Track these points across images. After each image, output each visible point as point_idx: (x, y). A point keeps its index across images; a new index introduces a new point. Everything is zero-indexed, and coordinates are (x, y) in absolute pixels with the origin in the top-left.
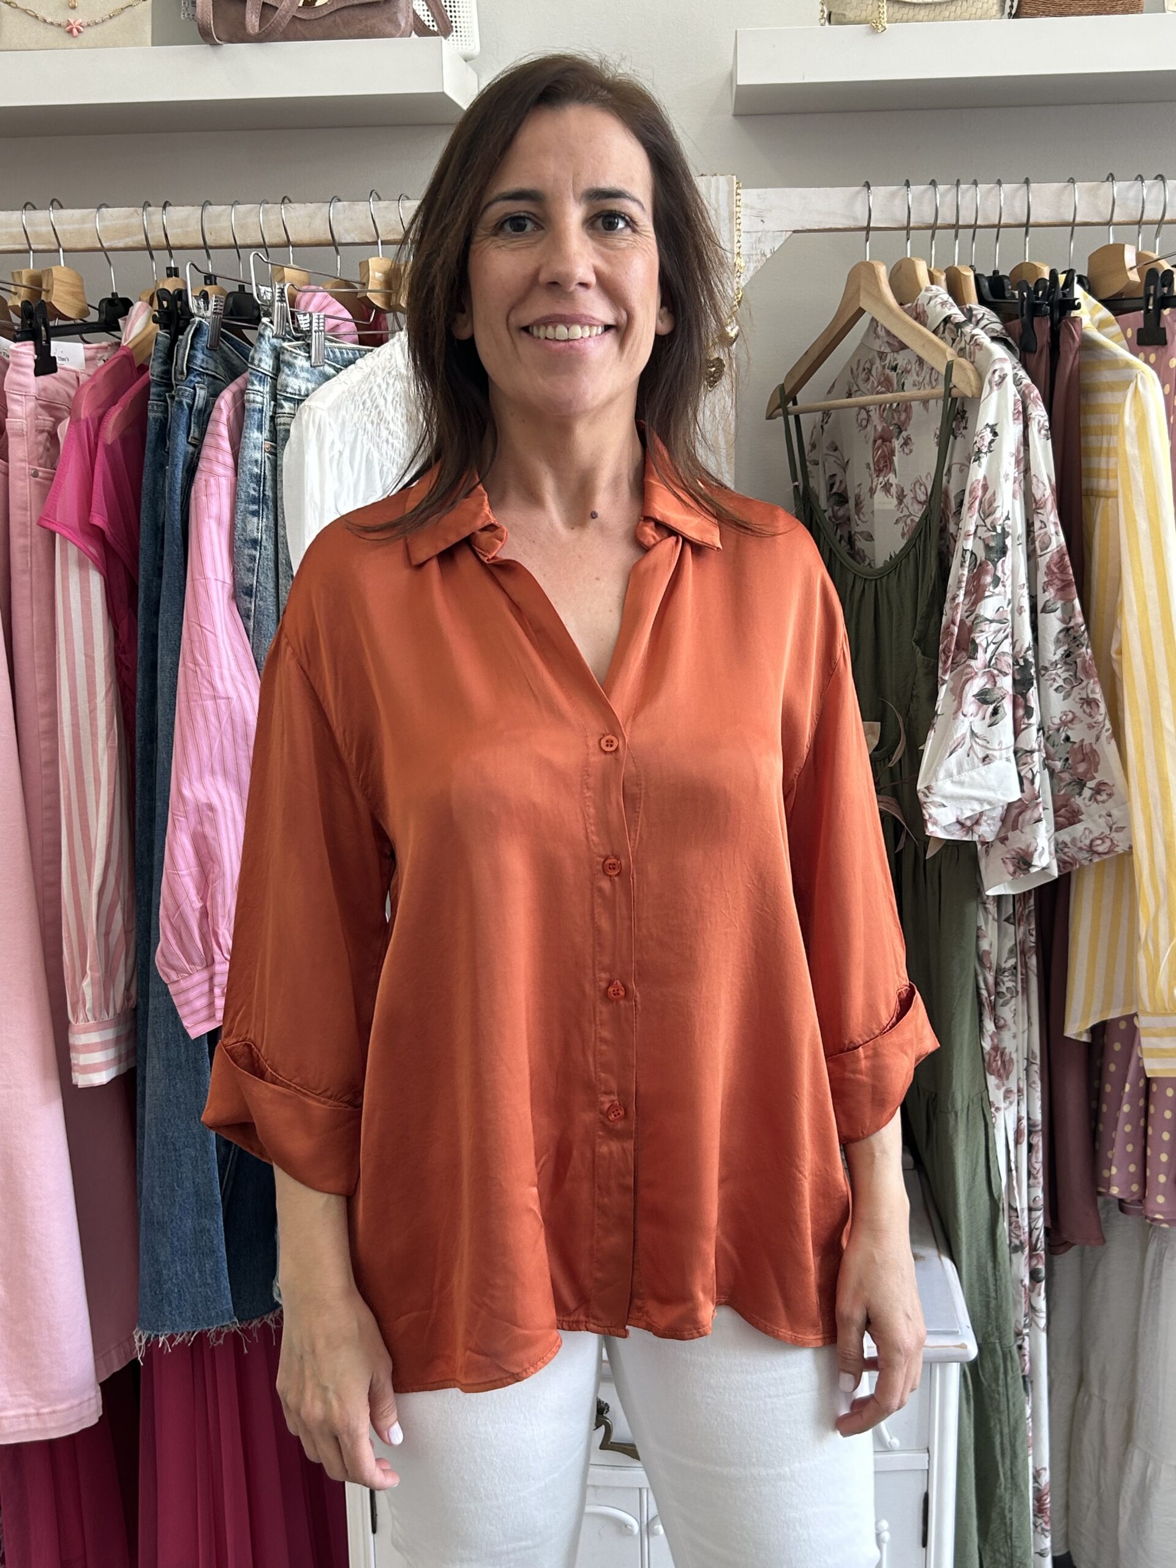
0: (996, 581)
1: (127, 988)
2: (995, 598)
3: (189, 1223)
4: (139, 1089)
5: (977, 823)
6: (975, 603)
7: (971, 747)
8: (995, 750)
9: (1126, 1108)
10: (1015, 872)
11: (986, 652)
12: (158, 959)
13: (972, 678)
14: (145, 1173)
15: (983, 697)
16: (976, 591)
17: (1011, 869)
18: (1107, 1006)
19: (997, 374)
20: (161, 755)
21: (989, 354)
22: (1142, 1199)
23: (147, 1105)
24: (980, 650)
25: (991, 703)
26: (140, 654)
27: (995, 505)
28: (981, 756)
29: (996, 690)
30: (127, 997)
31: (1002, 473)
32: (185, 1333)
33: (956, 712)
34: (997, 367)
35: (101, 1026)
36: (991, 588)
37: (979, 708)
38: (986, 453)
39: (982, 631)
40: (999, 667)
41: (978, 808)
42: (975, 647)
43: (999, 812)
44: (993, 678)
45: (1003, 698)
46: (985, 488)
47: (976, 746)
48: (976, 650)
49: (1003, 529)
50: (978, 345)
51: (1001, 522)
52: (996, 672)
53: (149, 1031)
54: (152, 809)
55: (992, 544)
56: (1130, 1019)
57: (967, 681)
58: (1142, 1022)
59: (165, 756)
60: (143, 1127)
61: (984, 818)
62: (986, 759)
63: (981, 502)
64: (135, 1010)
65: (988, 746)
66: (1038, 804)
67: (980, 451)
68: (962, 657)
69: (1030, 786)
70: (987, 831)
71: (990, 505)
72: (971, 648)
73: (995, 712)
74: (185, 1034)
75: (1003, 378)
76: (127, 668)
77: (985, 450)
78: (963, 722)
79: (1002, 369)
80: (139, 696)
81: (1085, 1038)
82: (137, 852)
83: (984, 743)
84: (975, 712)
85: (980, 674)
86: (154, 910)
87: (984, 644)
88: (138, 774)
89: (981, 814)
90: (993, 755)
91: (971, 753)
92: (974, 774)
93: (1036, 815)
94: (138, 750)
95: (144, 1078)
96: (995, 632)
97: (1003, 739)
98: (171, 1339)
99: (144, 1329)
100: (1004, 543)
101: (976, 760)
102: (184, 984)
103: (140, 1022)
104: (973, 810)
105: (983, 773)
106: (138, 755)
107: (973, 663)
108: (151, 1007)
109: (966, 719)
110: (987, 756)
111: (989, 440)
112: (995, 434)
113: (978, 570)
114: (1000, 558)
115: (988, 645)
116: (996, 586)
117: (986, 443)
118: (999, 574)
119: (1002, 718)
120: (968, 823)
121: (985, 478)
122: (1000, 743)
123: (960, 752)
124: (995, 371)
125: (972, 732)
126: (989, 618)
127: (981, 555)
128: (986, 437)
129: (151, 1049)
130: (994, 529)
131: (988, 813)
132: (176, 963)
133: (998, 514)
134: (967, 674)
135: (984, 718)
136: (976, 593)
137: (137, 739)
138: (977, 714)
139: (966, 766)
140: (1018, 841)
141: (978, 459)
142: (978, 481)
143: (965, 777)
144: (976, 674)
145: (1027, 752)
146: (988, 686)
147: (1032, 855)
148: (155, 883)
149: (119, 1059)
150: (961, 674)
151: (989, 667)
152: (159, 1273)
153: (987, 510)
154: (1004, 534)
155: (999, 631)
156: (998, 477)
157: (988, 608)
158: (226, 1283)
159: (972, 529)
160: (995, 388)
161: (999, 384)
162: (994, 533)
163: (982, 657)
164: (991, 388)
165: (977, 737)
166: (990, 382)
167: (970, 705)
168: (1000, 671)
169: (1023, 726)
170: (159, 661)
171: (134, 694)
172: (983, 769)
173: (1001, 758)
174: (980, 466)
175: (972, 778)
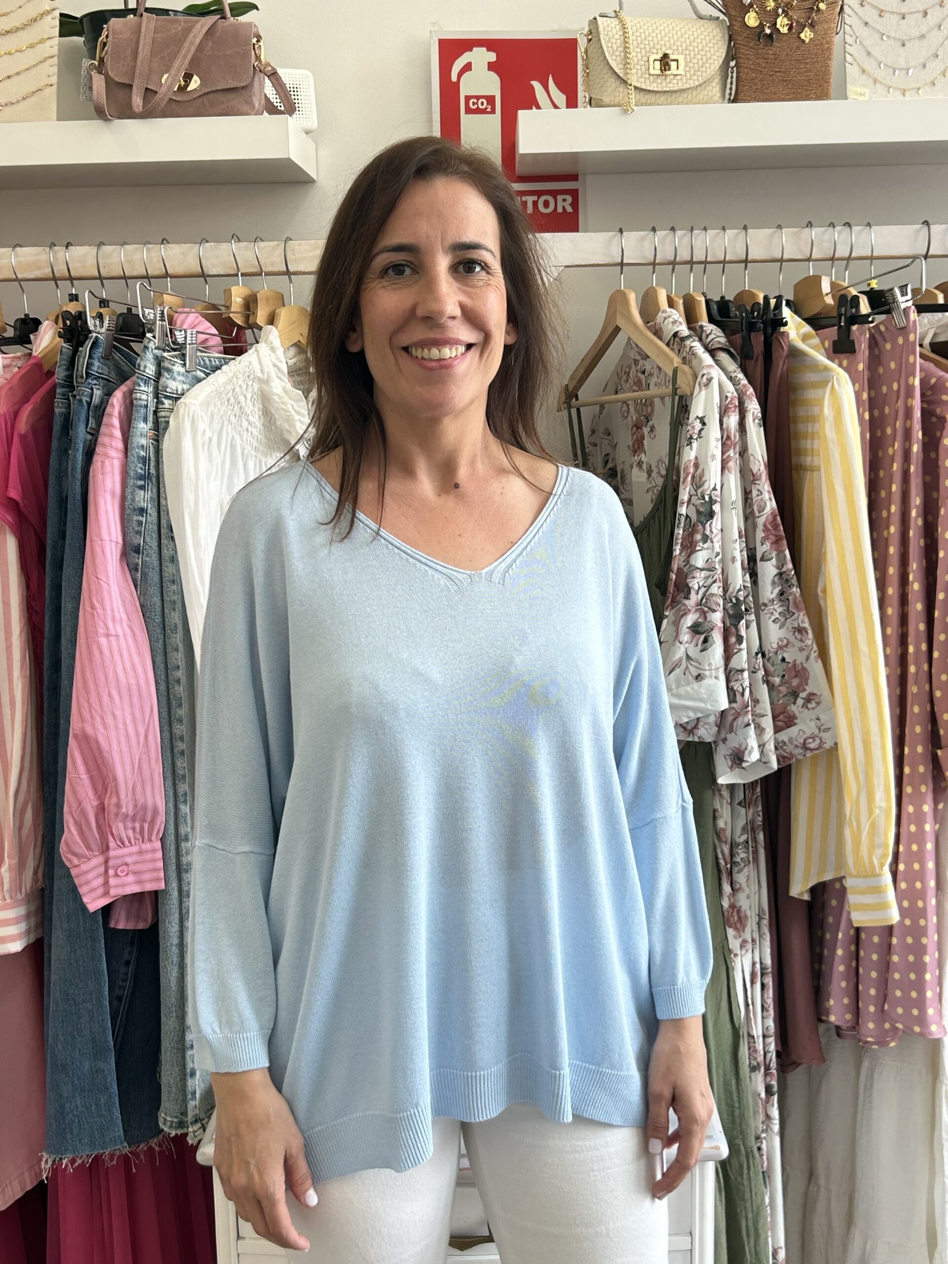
0: (705, 538)
1: (35, 873)
2: (704, 552)
3: (87, 1065)
4: (46, 955)
5: (696, 727)
6: (689, 556)
7: (687, 667)
8: (705, 670)
9: (840, 952)
10: (732, 766)
11: (698, 594)
12: (63, 848)
13: (685, 614)
14: (51, 1024)
15: (696, 629)
16: (691, 545)
17: (730, 763)
18: (822, 870)
19: (705, 378)
20: (64, 682)
21: (700, 361)
22: (856, 1024)
23: (52, 969)
24: (693, 593)
25: (703, 634)
26: (47, 602)
27: (704, 479)
28: (695, 674)
29: (707, 623)
30: (35, 880)
31: (709, 455)
32: (85, 1156)
33: (674, 640)
34: (705, 372)
35: (15, 905)
36: (701, 544)
37: (693, 637)
38: (696, 439)
39: (694, 578)
40: (709, 605)
41: (693, 715)
42: (689, 590)
43: (712, 719)
44: (704, 614)
45: (712, 630)
46: (696, 466)
47: (691, 667)
48: (689, 592)
49: (710, 498)
50: (694, 354)
51: (709, 492)
52: (706, 609)
53: (54, 907)
54: (56, 726)
55: (701, 509)
56: (841, 879)
57: (683, 616)
58: (849, 883)
59: (67, 682)
60: (49, 986)
61: (701, 724)
62: (699, 678)
63: (693, 477)
64: (42, 890)
65: (700, 667)
66: (747, 712)
67: (691, 438)
68: (681, 597)
69: (741, 698)
70: (706, 733)
71: (701, 479)
72: (686, 590)
73: (706, 641)
74: (84, 908)
75: (710, 380)
76: (36, 611)
77: (695, 437)
78: (679, 648)
79: (709, 373)
80: (46, 635)
81: (806, 897)
82: (45, 760)
83: (697, 665)
84: (689, 640)
85: (693, 610)
86: (58, 808)
87: (696, 587)
88: (45, 698)
89: (698, 719)
90: (704, 674)
91: (687, 673)
92: (689, 689)
93: (746, 720)
94: (46, 678)
95: (50, 946)
96: (705, 578)
97: (712, 662)
98: (73, 1161)
99: (50, 1153)
100: (711, 508)
101: (690, 678)
102: (84, 867)
103: (47, 900)
104: (688, 717)
105: (696, 687)
106: (46, 683)
107: (686, 602)
108: (55, 887)
109: (682, 646)
110: (699, 675)
111: (699, 429)
112: (704, 424)
113: (691, 529)
114: (708, 521)
115: (699, 588)
116: (705, 542)
117: (696, 431)
118: (708, 532)
119: (711, 645)
120: (689, 727)
121: (696, 458)
122: (710, 664)
123: (678, 671)
124: (703, 375)
125: (688, 656)
126: (699, 567)
127: (694, 517)
128: (696, 427)
129: (56, 922)
130: (703, 498)
131: (703, 720)
132: (76, 849)
133: (706, 486)
134: (683, 611)
135: (697, 645)
136: (690, 548)
137: (45, 669)
138: (691, 642)
139: (683, 683)
140: (733, 741)
141: (690, 444)
142: (690, 461)
143: (682, 691)
144: (690, 610)
145: (738, 671)
146: (700, 620)
147: (744, 753)
148: (59, 785)
149: (28, 932)
150: (679, 610)
151: (701, 605)
152: (62, 1106)
153: (698, 482)
154: (712, 502)
155: (708, 577)
156: (707, 458)
157: (700, 559)
158: (117, 1113)
159: (686, 498)
160: (703, 388)
161: (706, 385)
162: (703, 501)
163: (694, 598)
164: (700, 388)
165: (692, 660)
166: (700, 384)
167: (685, 637)
168: (710, 609)
169: (735, 651)
170: (63, 606)
171: (42, 634)
172: (695, 685)
173: (711, 677)
174: (691, 449)
175: (687, 692)
